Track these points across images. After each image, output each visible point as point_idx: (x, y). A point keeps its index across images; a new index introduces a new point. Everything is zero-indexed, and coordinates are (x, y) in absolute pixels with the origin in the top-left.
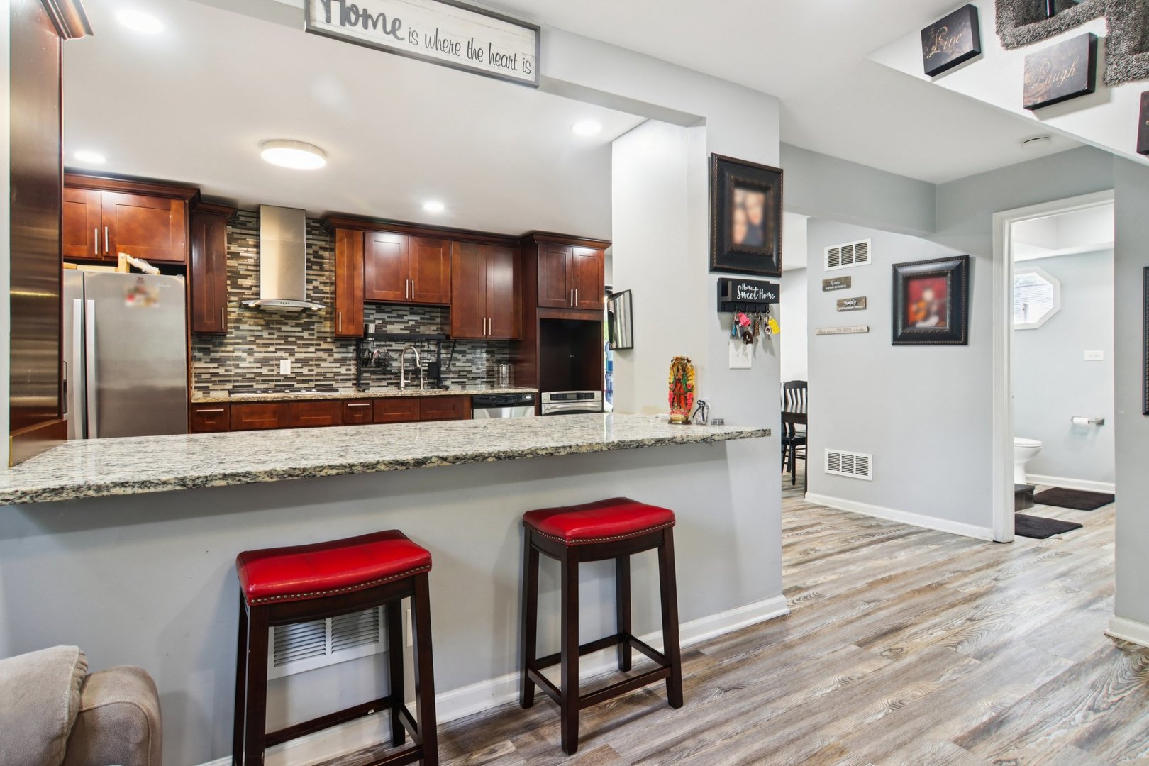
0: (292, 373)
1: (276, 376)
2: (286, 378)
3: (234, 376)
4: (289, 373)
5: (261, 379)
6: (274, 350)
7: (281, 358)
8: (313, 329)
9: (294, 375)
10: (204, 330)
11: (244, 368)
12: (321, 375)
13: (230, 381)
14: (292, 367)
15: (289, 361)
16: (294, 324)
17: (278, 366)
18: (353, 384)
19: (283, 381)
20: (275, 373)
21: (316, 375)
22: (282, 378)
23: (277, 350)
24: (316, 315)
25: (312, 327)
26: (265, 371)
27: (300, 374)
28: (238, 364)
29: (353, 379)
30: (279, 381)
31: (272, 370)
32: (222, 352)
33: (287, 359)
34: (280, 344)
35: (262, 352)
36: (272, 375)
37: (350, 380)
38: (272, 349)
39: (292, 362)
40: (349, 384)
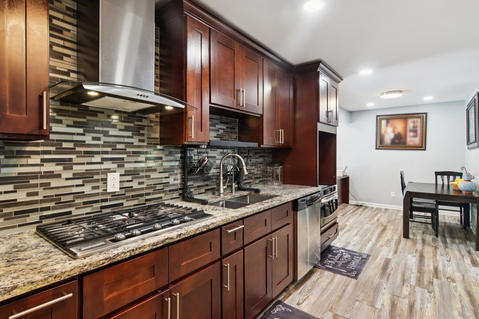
0: (120, 188)
1: (102, 194)
2: (114, 195)
3: (42, 201)
4: (118, 190)
5: (81, 201)
6: (99, 160)
7: (109, 171)
8: (143, 135)
9: (123, 191)
10: (11, 130)
11: (58, 188)
12: (151, 188)
13: (35, 210)
14: (120, 182)
15: (117, 175)
16: (123, 128)
17: (105, 180)
18: (180, 194)
19: (111, 200)
20: (100, 191)
21: (146, 188)
22: (109, 197)
23: (103, 160)
24: (146, 118)
25: (142, 132)
26: (87, 189)
27: (130, 189)
28: (49, 184)
29: (180, 189)
30: (106, 200)
31: (97, 188)
32: (22, 166)
33: (115, 172)
34: (106, 153)
35: (83, 164)
36: (97, 194)
37: (177, 190)
38: (97, 159)
39: (121, 175)
40: (176, 195)
